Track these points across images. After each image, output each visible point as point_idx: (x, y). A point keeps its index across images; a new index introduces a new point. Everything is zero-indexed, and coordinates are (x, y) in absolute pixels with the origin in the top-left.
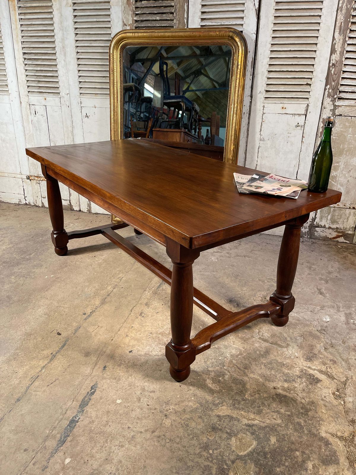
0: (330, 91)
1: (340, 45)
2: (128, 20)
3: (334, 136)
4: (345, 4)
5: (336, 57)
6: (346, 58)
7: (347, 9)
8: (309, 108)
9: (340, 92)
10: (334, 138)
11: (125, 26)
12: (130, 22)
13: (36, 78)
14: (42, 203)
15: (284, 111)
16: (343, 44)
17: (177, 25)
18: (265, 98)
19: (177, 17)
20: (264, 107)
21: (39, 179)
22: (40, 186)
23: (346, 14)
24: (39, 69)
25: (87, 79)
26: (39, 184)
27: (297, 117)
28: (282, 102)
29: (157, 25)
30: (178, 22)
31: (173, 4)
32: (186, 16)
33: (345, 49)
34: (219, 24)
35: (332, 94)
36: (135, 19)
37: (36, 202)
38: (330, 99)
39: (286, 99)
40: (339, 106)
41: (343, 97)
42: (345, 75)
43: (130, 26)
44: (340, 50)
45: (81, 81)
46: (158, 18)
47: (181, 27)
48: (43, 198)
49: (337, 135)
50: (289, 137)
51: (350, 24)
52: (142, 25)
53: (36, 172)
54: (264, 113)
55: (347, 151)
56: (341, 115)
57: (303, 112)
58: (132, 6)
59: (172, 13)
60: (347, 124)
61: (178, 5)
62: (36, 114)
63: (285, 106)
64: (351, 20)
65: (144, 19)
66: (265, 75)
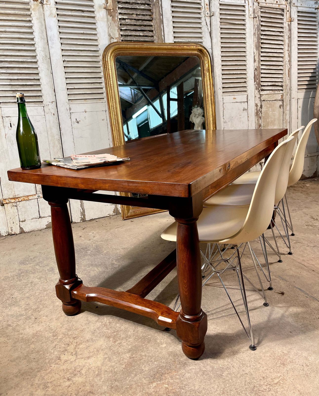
0: (257, 85)
1: (257, 57)
2: (114, 34)
3: (263, 114)
4: (256, 32)
5: (256, 64)
6: (262, 65)
7: (258, 34)
8: (248, 97)
9: (261, 86)
10: (263, 115)
11: (112, 39)
12: (117, 36)
13: (12, 88)
14: (21, 228)
15: (235, 101)
16: (259, 56)
17: (157, 41)
18: (223, 92)
19: (156, 34)
20: (223, 98)
21: (17, 200)
22: (17, 209)
23: (258, 37)
24: (16, 78)
25: (76, 86)
26: (16, 206)
27: (243, 103)
28: (233, 94)
29: (141, 40)
30: (157, 38)
31: (152, 24)
32: (163, 34)
33: (260, 59)
34: (187, 41)
35: (258, 88)
36: (121, 33)
37: (12, 230)
38: (257, 91)
39: (234, 92)
40: (262, 95)
41: (264, 89)
42: (263, 75)
43: (117, 39)
44: (258, 60)
45: (69, 88)
46: (141, 34)
47: (160, 42)
48: (22, 221)
49: (264, 113)
50: (240, 118)
51: (260, 43)
52: (129, 39)
53: (12, 192)
54: (224, 103)
55: (271, 123)
56: (264, 100)
57: (246, 100)
58: (117, 22)
59: (152, 31)
60: (268, 106)
61: (156, 25)
62: (11, 126)
63: (235, 97)
64: (261, 41)
65: (130, 34)
66: (221, 77)
